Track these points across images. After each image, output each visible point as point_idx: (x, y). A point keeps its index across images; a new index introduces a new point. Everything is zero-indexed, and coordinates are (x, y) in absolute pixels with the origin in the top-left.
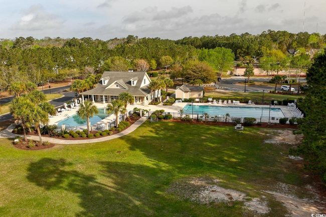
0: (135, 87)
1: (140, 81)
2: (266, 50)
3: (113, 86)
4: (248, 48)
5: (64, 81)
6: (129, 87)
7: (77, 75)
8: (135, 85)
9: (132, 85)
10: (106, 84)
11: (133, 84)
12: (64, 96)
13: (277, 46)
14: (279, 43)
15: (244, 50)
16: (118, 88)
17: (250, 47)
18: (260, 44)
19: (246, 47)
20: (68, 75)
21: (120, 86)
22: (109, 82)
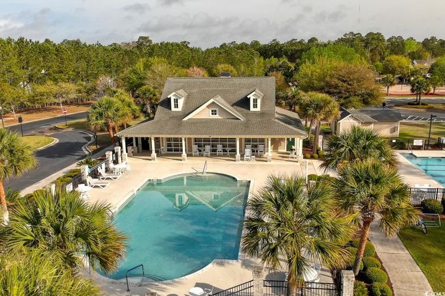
0: (262, 114)
3: (203, 113)
5: (44, 109)
6: (246, 115)
7: (73, 96)
8: (259, 109)
9: (252, 109)
11: (256, 106)
12: (56, 141)
16: (217, 116)
20: (55, 97)
21: (223, 111)
22: (186, 103)
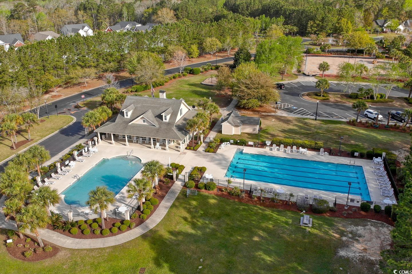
0: (168, 124)
1: (174, 115)
2: (347, 23)
3: (138, 121)
4: (323, 20)
6: (160, 124)
8: (167, 121)
9: (164, 120)
10: (129, 117)
11: (166, 119)
13: (362, 15)
14: (365, 11)
15: (318, 22)
16: (146, 123)
17: (326, 19)
18: (339, 15)
19: (320, 18)
21: (148, 122)
22: (133, 113)
